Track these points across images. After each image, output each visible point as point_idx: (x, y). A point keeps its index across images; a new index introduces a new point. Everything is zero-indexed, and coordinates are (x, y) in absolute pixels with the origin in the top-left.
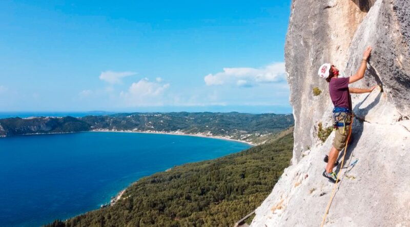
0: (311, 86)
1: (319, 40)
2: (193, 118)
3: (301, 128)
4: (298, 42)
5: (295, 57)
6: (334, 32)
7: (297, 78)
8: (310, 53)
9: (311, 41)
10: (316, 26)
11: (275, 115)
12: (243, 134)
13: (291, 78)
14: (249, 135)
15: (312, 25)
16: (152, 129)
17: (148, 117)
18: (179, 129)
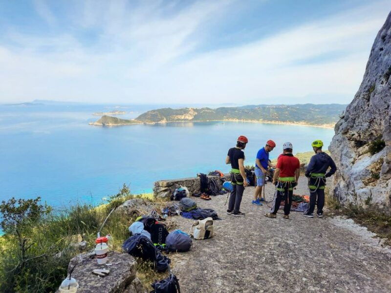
16: (276, 120)
17: (273, 108)
18: (303, 120)
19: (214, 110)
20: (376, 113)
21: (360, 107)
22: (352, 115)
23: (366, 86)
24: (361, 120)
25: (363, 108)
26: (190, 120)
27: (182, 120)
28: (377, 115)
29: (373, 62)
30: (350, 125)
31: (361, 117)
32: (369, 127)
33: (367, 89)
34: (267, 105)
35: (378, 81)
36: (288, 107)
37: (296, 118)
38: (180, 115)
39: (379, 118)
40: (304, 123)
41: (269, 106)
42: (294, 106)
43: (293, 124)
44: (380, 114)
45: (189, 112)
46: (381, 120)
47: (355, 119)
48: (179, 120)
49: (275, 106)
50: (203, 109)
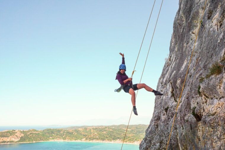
16: (97, 139)
17: (93, 129)
18: (118, 138)
19: (41, 132)
20: (163, 136)
21: (153, 132)
22: (149, 138)
23: (156, 116)
24: (155, 141)
25: (155, 132)
26: (16, 142)
27: (8, 142)
28: (164, 137)
29: (158, 99)
30: (148, 145)
31: (154, 139)
32: (160, 147)
33: (156, 119)
34: (88, 126)
35: (162, 113)
36: (106, 127)
37: (113, 137)
38: (6, 137)
39: (165, 139)
40: (119, 141)
41: (90, 127)
42: (110, 126)
43: (111, 142)
44: (165, 137)
45: (16, 134)
46: (167, 141)
47: (151, 141)
48: (4, 142)
49: (95, 127)
50: (29, 131)
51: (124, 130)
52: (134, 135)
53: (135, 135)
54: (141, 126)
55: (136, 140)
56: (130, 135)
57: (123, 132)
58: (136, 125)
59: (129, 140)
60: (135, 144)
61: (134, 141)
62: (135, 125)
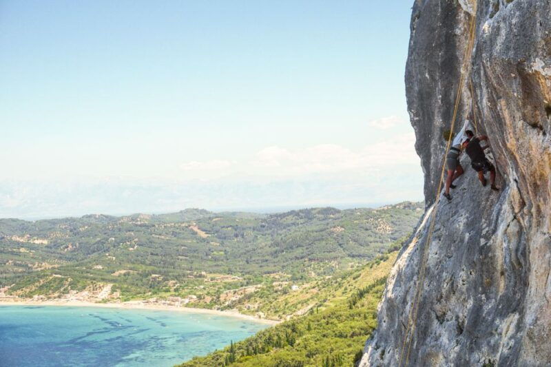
0: (442, 129)
1: (447, 73)
2: (45, 242)
3: (432, 182)
4: (423, 74)
5: (420, 92)
6: (463, 65)
7: (424, 119)
8: (437, 89)
9: (438, 74)
10: (442, 57)
11: (336, 211)
12: (228, 286)
13: (416, 119)
14: (251, 289)
15: (438, 55)
51: (18, 243)
52: (64, 263)
53: (70, 263)
54: (93, 221)
55: (73, 286)
56: (46, 265)
57: (12, 253)
58: (72, 220)
59: (41, 287)
60: (69, 304)
61: (66, 291)
62: (66, 220)
